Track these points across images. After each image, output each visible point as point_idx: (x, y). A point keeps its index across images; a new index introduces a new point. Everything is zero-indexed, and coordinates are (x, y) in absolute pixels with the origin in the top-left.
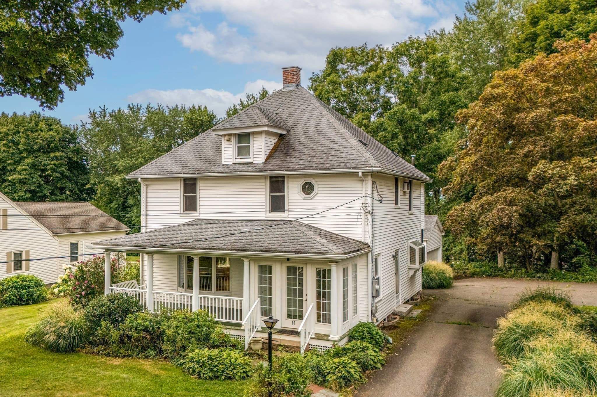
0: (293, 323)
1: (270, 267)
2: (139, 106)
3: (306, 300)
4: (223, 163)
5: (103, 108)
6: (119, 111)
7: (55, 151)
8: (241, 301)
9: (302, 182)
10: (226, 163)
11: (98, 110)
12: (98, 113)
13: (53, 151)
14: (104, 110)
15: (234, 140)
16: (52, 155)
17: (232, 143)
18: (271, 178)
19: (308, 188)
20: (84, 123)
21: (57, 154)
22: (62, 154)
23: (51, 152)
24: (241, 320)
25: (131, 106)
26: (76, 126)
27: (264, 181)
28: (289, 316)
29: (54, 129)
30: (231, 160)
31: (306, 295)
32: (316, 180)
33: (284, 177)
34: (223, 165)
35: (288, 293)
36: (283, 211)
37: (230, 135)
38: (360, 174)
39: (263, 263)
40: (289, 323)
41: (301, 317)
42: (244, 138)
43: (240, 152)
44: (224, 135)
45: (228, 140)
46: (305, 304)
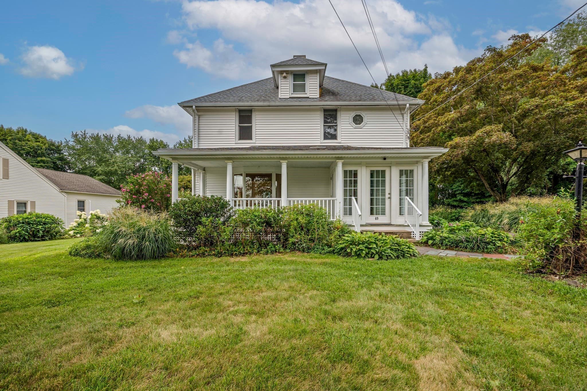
0: (377, 219)
1: (356, 172)
2: (111, 136)
3: (389, 198)
4: (280, 97)
5: (84, 133)
6: (98, 135)
7: (41, 157)
8: (334, 201)
9: (353, 114)
10: (282, 97)
11: (79, 133)
12: (80, 136)
13: (39, 156)
14: (85, 134)
15: (291, 78)
16: (39, 159)
17: (288, 80)
18: (325, 111)
19: (358, 120)
20: (68, 141)
21: (44, 158)
22: (48, 159)
23: (38, 157)
25: (105, 135)
26: (60, 142)
27: (319, 112)
28: (372, 213)
29: (41, 142)
30: (288, 95)
31: (390, 194)
32: (366, 113)
33: (336, 110)
34: (280, 98)
35: (371, 194)
36: (336, 138)
37: (287, 72)
38: (408, 105)
39: (349, 168)
40: (372, 220)
41: (383, 213)
42: (299, 76)
43: (296, 88)
44: (281, 72)
45: (285, 77)
46: (387, 201)
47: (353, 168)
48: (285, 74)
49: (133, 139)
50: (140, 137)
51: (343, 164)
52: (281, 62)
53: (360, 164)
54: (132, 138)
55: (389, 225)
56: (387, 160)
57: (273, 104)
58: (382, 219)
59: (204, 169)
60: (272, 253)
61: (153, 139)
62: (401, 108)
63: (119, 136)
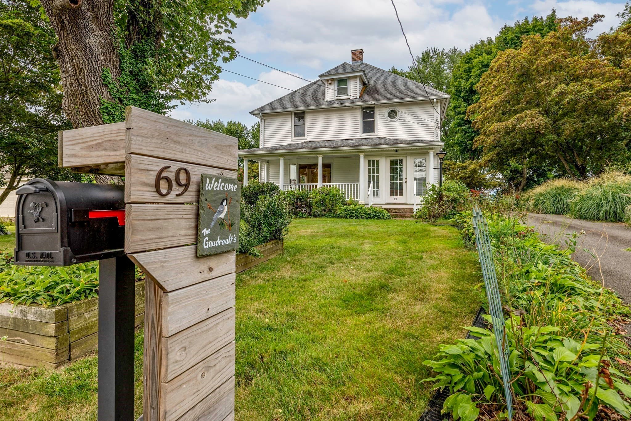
0: (395, 199)
1: (378, 162)
2: (191, 121)
3: (406, 182)
8: (357, 185)
9: (388, 110)
15: (335, 84)
17: (333, 86)
18: (364, 108)
19: (393, 114)
24: (357, 198)
27: (359, 111)
28: (392, 194)
30: (333, 98)
31: (406, 179)
32: (400, 108)
33: (373, 108)
34: (327, 101)
35: (391, 179)
36: (374, 132)
37: (332, 80)
38: (435, 100)
39: (372, 159)
40: (392, 200)
41: (401, 194)
42: (342, 82)
43: (339, 92)
44: (327, 80)
45: (330, 84)
46: (404, 185)
47: (375, 159)
48: (330, 82)
49: (212, 124)
50: (218, 121)
51: (365, 156)
52: (327, 72)
53: (381, 155)
54: (211, 122)
55: (406, 204)
56: (399, 152)
57: (319, 107)
58: (400, 199)
59: (268, 162)
60: (300, 218)
61: (231, 122)
62: (430, 102)
63: (198, 121)
